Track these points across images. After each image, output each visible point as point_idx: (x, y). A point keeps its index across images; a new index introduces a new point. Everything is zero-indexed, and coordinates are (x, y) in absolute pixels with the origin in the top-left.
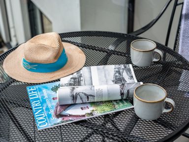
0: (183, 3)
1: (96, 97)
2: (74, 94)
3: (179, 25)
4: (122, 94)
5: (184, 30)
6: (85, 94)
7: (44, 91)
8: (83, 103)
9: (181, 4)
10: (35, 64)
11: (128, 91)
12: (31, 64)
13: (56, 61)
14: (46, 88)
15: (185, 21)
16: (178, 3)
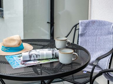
0: (79, 29)
1: (40, 56)
2: (30, 54)
3: (78, 40)
4: (53, 55)
5: (81, 42)
6: (36, 55)
7: (14, 57)
8: (34, 60)
9: (78, 29)
10: (9, 47)
11: (56, 53)
12: (6, 48)
13: (19, 46)
14: (15, 56)
15: (81, 37)
16: (77, 29)
